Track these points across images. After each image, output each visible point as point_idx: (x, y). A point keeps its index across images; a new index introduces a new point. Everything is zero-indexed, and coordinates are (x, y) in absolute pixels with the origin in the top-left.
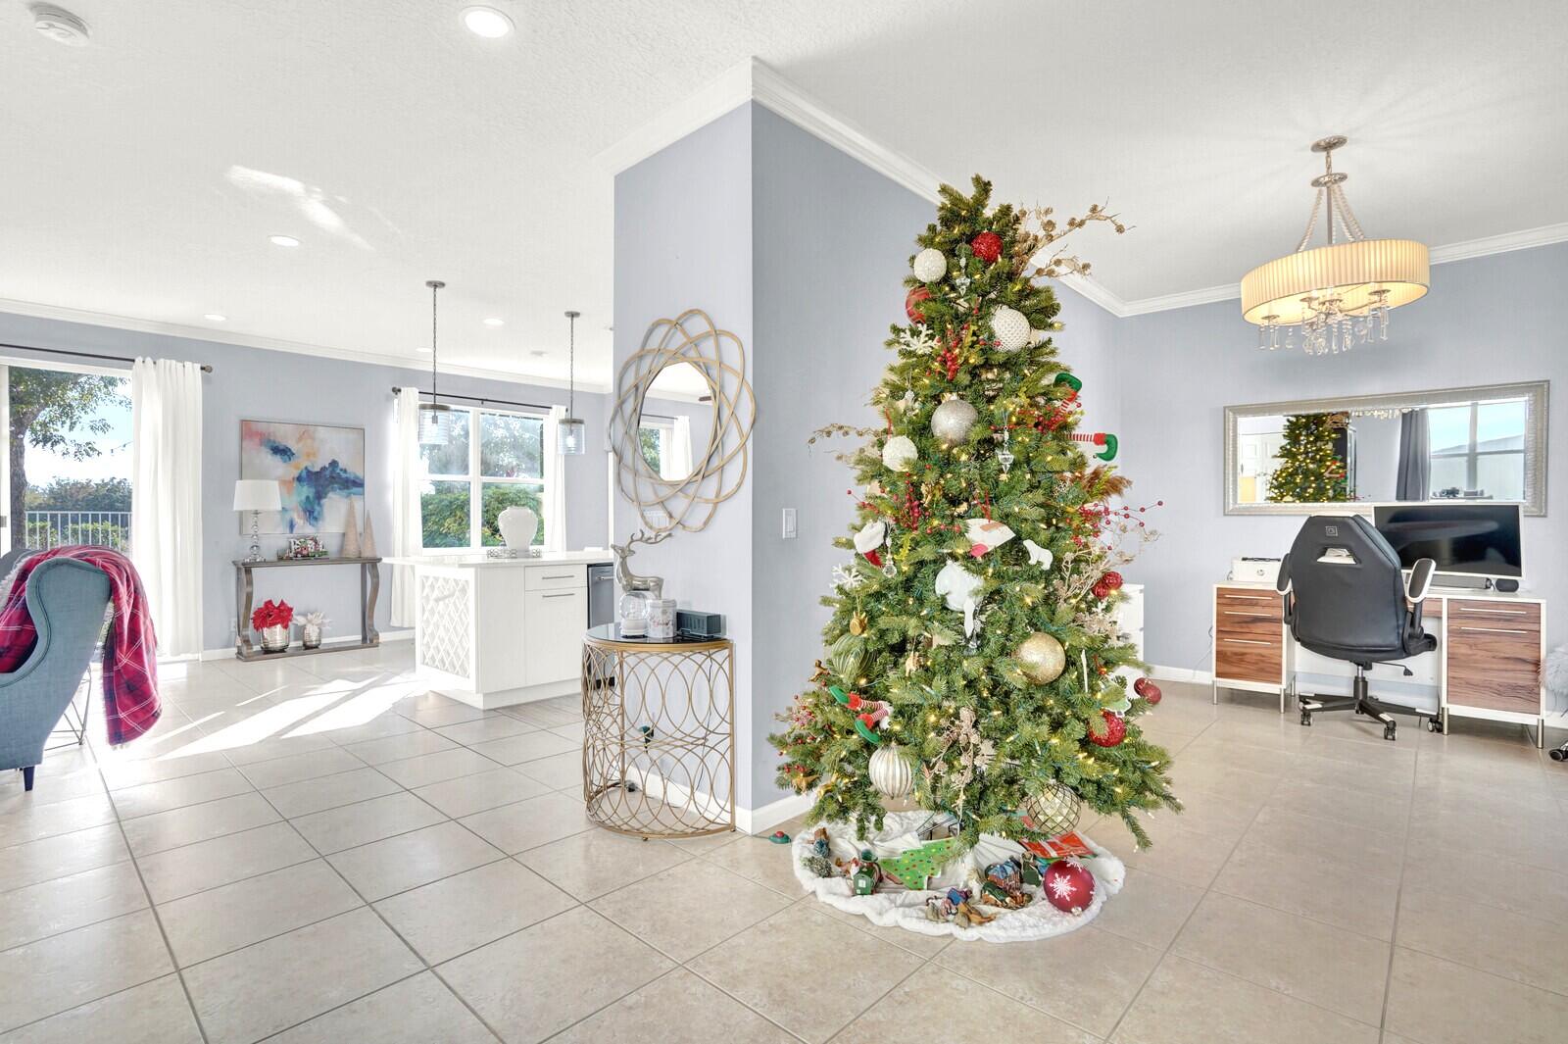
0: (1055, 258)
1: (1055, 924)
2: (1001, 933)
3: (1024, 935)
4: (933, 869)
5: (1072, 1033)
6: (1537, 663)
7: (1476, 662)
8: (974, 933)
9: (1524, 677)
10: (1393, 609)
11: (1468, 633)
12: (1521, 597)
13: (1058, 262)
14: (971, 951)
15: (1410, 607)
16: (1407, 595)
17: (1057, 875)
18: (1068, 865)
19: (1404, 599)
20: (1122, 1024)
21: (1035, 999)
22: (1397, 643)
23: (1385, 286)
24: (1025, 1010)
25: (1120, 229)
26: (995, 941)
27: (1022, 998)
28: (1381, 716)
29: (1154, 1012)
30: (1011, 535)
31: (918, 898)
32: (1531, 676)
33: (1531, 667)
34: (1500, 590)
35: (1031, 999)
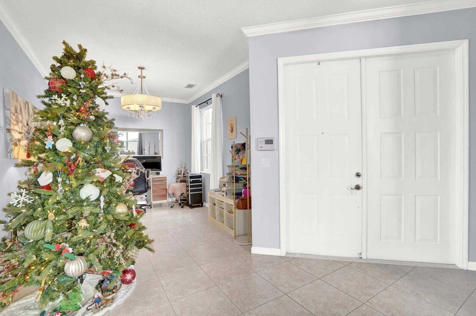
0: (113, 85)
1: (131, 288)
2: (122, 299)
3: (127, 296)
4: (79, 299)
5: (162, 306)
6: (166, 189)
7: (157, 191)
8: (114, 305)
9: (164, 193)
10: (144, 182)
11: (155, 185)
12: (160, 176)
13: (113, 86)
14: (118, 310)
15: (147, 181)
16: (146, 177)
17: (126, 274)
18: (128, 270)
19: (146, 178)
20: (168, 297)
21: (147, 307)
22: (145, 190)
23: (155, 107)
24: (148, 311)
25: (132, 83)
26: (121, 303)
27: (144, 309)
28: (142, 208)
29: (170, 290)
30: (111, 173)
31: (84, 310)
32: (166, 192)
33: (166, 190)
34: (157, 174)
35: (146, 308)
